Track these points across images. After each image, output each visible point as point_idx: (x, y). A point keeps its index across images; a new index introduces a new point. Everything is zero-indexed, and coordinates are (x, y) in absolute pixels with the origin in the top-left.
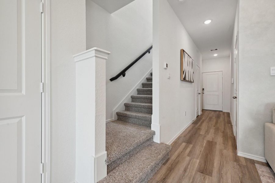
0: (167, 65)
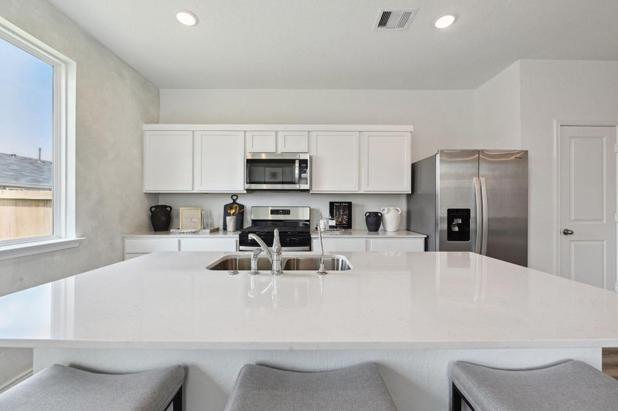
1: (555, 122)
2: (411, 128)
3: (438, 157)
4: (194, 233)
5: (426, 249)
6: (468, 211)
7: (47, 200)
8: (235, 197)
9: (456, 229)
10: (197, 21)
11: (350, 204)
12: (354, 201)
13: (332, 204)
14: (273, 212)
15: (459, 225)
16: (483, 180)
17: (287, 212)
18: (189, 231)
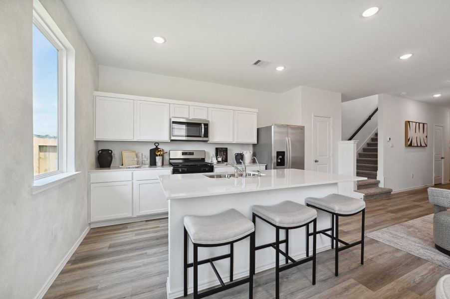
0: (390, 139)
1: (312, 114)
2: (257, 110)
3: (273, 127)
4: (138, 167)
5: (266, 169)
6: (284, 152)
7: (54, 146)
8: (157, 145)
9: (279, 161)
10: (165, 41)
11: (226, 149)
12: (229, 148)
13: (217, 149)
14: (183, 154)
15: (280, 159)
16: (289, 138)
17: (192, 154)
18: (134, 166)
